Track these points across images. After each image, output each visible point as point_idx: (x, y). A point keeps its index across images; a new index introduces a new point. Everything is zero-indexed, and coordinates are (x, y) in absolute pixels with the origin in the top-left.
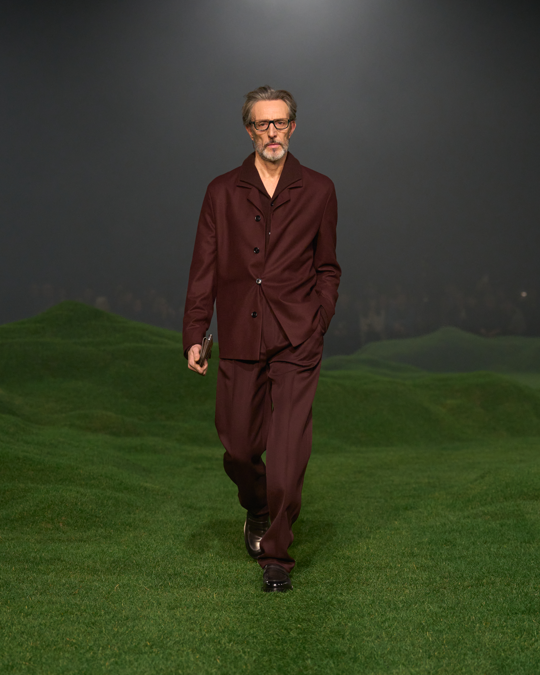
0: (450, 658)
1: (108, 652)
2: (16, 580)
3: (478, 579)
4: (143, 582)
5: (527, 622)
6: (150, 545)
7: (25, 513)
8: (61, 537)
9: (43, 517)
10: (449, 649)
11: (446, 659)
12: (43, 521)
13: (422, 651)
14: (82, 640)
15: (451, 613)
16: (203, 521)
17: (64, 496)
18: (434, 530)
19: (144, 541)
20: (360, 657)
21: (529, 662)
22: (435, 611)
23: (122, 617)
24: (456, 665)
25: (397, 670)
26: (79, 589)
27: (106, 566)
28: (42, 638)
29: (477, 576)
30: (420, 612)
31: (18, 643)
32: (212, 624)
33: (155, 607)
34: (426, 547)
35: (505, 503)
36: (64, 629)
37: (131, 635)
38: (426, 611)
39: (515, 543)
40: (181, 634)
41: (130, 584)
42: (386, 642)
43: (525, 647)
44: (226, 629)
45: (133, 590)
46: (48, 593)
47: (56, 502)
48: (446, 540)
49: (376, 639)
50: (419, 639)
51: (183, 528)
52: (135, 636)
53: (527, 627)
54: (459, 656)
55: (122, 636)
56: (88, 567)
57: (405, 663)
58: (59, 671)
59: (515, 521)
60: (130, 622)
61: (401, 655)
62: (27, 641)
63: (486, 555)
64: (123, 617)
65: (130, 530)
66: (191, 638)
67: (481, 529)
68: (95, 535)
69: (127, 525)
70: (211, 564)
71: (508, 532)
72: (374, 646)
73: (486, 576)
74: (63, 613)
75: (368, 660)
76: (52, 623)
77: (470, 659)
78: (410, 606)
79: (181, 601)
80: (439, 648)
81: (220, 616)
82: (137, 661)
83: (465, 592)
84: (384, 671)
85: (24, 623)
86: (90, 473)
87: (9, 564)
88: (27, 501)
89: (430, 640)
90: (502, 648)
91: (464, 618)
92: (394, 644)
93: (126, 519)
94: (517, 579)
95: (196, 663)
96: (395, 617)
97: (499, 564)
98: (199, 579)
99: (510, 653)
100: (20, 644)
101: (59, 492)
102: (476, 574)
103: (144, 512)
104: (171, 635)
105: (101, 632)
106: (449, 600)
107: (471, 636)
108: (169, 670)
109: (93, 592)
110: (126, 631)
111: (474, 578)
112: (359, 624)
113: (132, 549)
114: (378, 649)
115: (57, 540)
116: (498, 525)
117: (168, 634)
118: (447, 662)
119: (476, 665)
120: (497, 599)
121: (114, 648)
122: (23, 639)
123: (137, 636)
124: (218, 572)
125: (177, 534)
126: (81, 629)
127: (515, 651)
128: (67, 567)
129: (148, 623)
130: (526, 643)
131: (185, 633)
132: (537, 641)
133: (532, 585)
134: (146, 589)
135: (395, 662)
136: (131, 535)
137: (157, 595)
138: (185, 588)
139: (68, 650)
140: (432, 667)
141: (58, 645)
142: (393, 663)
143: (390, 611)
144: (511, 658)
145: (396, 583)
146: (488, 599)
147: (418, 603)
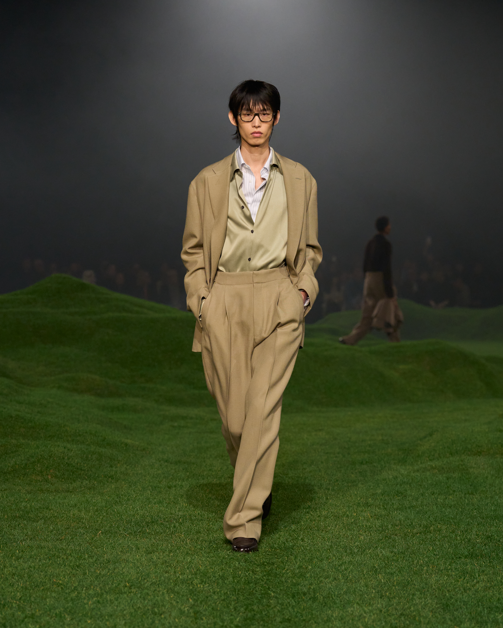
0: (400, 598)
1: (91, 592)
2: (9, 527)
3: (426, 527)
4: (123, 528)
5: (469, 565)
6: (130, 495)
7: (17, 466)
8: (50, 488)
9: (33, 470)
10: (399, 590)
11: (396, 598)
12: (33, 473)
13: (375, 591)
14: (68, 581)
15: (401, 557)
16: (178, 474)
17: (52, 451)
18: (386, 483)
19: (124, 491)
20: (319, 597)
21: (471, 602)
22: (387, 556)
24: (405, 604)
25: (352, 609)
26: (65, 535)
27: (90, 514)
28: (31, 580)
29: (425, 524)
30: (373, 556)
31: (9, 583)
32: (186, 567)
33: (134, 552)
34: (380, 498)
35: (451, 459)
36: (52, 571)
37: (112, 577)
38: (378, 555)
39: (460, 494)
40: (157, 576)
41: (111, 530)
42: (342, 584)
43: (468, 588)
44: (198, 572)
45: (115, 536)
46: (37, 539)
47: (45, 456)
48: (397, 492)
49: (333, 581)
50: (372, 580)
51: (160, 480)
52: (116, 578)
53: (469, 570)
54: (408, 596)
55: (104, 578)
56: (74, 515)
57: (359, 602)
58: (46, 609)
59: (459, 475)
60: (111, 565)
61: (355, 596)
62: (18, 582)
63: (434, 505)
64: (105, 560)
65: (111, 482)
66: (166, 579)
67: (430, 482)
68: (81, 487)
69: (110, 477)
70: (184, 513)
71: (454, 484)
72: (332, 587)
73: (433, 524)
74: (50, 557)
75: (326, 599)
76: (40, 565)
77: (418, 599)
78: (364, 551)
79: (158, 546)
80: (390, 588)
81: (193, 560)
82: (117, 600)
83: (414, 538)
84: (340, 609)
85: (15, 565)
86: (76, 430)
88: (19, 455)
89: (382, 582)
90: (447, 589)
91: (413, 562)
92: (349, 586)
93: (108, 472)
94: (461, 527)
95: (171, 602)
96: (351, 561)
97: (445, 513)
98: (174, 527)
99: (454, 593)
100: (12, 584)
101: (47, 447)
102: (425, 523)
104: (148, 577)
105: (85, 574)
106: (399, 545)
107: (419, 578)
108: (146, 608)
109: (78, 538)
111: (422, 526)
112: (319, 567)
113: (113, 499)
114: (335, 589)
115: (45, 490)
116: (445, 479)
117: (145, 576)
118: (397, 602)
119: (424, 604)
120: (443, 545)
121: (97, 588)
122: (14, 581)
123: (118, 577)
124: (191, 520)
125: (155, 485)
126: (67, 571)
127: (459, 591)
128: (54, 515)
129: (127, 566)
130: (468, 585)
131: (160, 575)
132: (478, 582)
133: (474, 532)
134: (126, 535)
135: (350, 601)
136: (113, 487)
137: (136, 541)
138: (162, 535)
139: (55, 590)
140: (384, 606)
141: (46, 585)
142: (349, 602)
143: (346, 555)
144: (455, 598)
145: (352, 530)
146: (435, 545)
147: (372, 548)
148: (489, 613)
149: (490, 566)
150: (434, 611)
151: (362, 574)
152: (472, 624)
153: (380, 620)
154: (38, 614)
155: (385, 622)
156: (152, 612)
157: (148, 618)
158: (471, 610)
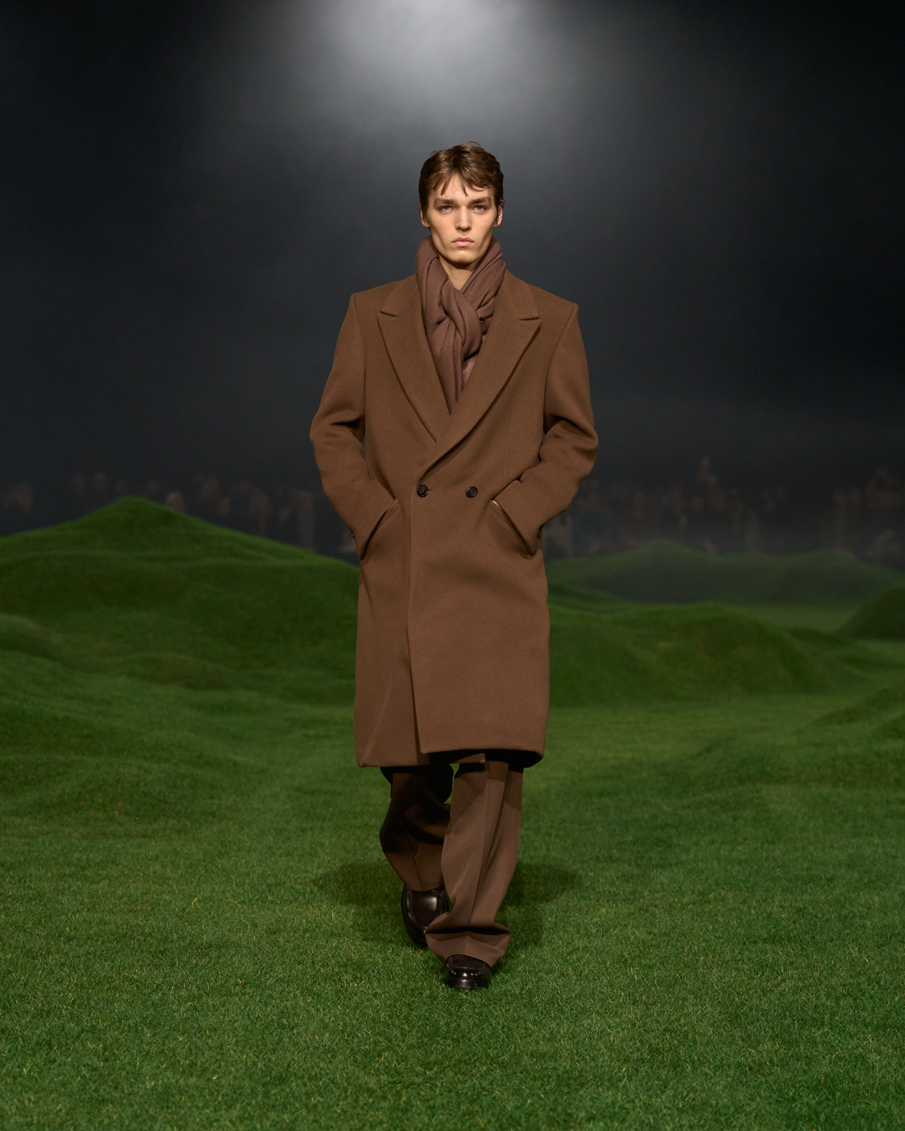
0: (663, 1005)
1: (183, 993)
2: (54, 890)
3: (703, 894)
4: (232, 894)
5: (770, 953)
6: (242, 843)
7: (66, 796)
8: (117, 831)
9: (91, 803)
10: (661, 992)
11: (657, 1005)
12: (91, 807)
13: (625, 994)
14: (147, 976)
15: (664, 941)
16: (316, 810)
17: (121, 773)
18: (640, 825)
19: (233, 837)
21: (773, 1011)
22: (642, 939)
23: (202, 944)
24: (672, 1014)
25: (590, 1021)
26: (142, 903)
27: (180, 872)
28: (89, 973)
29: (701, 889)
30: (621, 939)
31: (56, 979)
32: (329, 955)
33: (249, 931)
34: (630, 849)
35: (740, 788)
36: (121, 960)
37: (215, 969)
38: (629, 938)
39: (754, 843)
40: (285, 969)
41: (213, 897)
42: (573, 982)
43: (768, 989)
44: (349, 963)
45: (218, 907)
46: (98, 910)
47: (110, 782)
48: (658, 839)
49: (559, 978)
50: (619, 977)
51: (287, 819)
52: (221, 971)
53: (771, 961)
54: (676, 1002)
55: (203, 971)
56: (154, 873)
57: (600, 1011)
58: (114, 1018)
59: (753, 813)
60: (213, 951)
61: (594, 1001)
62: (69, 976)
64: (204, 944)
65: (212, 821)
66: (300, 974)
67: (707, 824)
68: (165, 829)
69: (210, 814)
71: (744, 828)
72: (557, 987)
73: (713, 890)
74: (119, 938)
75: (548, 1006)
76: (103, 951)
77: (691, 1006)
78: (607, 931)
79: (286, 922)
80: (647, 990)
81: (341, 944)
82: (223, 1006)
83: (684, 912)
84: (571, 1022)
85: (65, 951)
86: (157, 741)
87: (43, 868)
88: (69, 779)
89: (635, 980)
90: (736, 991)
91: (683, 948)
92: (584, 985)
93: (207, 806)
94: (757, 894)
95: (307, 1009)
96: (586, 947)
97: (732, 873)
98: (312, 892)
99: (747, 997)
100: (60, 980)
101: (113, 767)
102: (700, 887)
103: (234, 797)
104: (272, 970)
105: (173, 965)
106: (662, 922)
107: (692, 974)
108: (270, 1018)
109: (162, 909)
110: (208, 963)
111: (697, 892)
112: (536, 956)
113: (216, 848)
114: (562, 991)
115: (110, 834)
116: (730, 819)
117: (267, 968)
118: (659, 1010)
119: (700, 1014)
120: (729, 922)
121: (192, 987)
122: (63, 974)
123: (224, 970)
125: (280, 827)
126: (145, 959)
127: (754, 994)
128: (124, 872)
129: (239, 952)
130: (769, 984)
131: (291, 968)
132: (784, 980)
133: (777, 902)
134: (235, 905)
135: (586, 1009)
136: (215, 829)
137: (251, 914)
138: (292, 904)
139: (127, 989)
140: (638, 1017)
141: (113, 982)
142: (584, 1010)
143: (579, 938)
144: (748, 1005)
145: (588, 899)
146: (716, 922)
147: (619, 927)
148: (801, 1028)
149: (803, 956)
150: (715, 1025)
151: (603, 967)
152: (776, 1045)
153: (632, 1038)
154: (101, 1026)
155: (641, 1041)
156: (278, 1024)
157: (272, 1034)
158: (773, 1023)
